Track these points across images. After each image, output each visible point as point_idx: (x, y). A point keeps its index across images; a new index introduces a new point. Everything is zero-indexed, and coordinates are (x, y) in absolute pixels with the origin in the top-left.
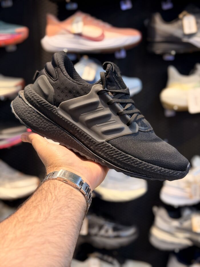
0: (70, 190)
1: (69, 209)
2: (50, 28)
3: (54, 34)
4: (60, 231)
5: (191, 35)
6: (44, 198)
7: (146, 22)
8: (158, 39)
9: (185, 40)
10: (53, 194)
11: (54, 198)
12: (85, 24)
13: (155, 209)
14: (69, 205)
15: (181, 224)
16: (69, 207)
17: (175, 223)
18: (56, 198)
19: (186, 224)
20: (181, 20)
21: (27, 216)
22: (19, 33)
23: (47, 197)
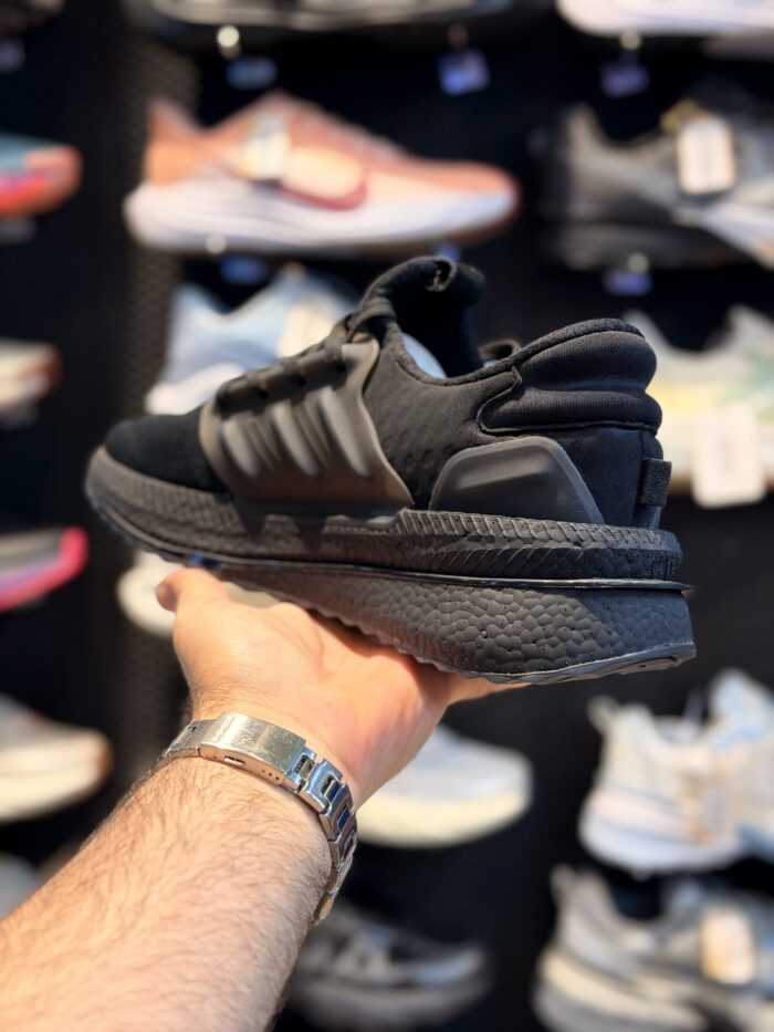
0: (250, 798)
1: (237, 879)
2: (160, 156)
3: (176, 176)
4: (187, 981)
5: (709, 199)
6: (129, 841)
7: (537, 142)
8: (581, 207)
9: (688, 215)
10: (170, 822)
11: (172, 836)
12: (297, 141)
13: (563, 879)
14: (238, 863)
15: (662, 941)
16: (234, 871)
17: (638, 940)
18: (179, 834)
19: (681, 945)
20: (673, 136)
21: (47, 929)
22: (40, 173)
23: (143, 834)
